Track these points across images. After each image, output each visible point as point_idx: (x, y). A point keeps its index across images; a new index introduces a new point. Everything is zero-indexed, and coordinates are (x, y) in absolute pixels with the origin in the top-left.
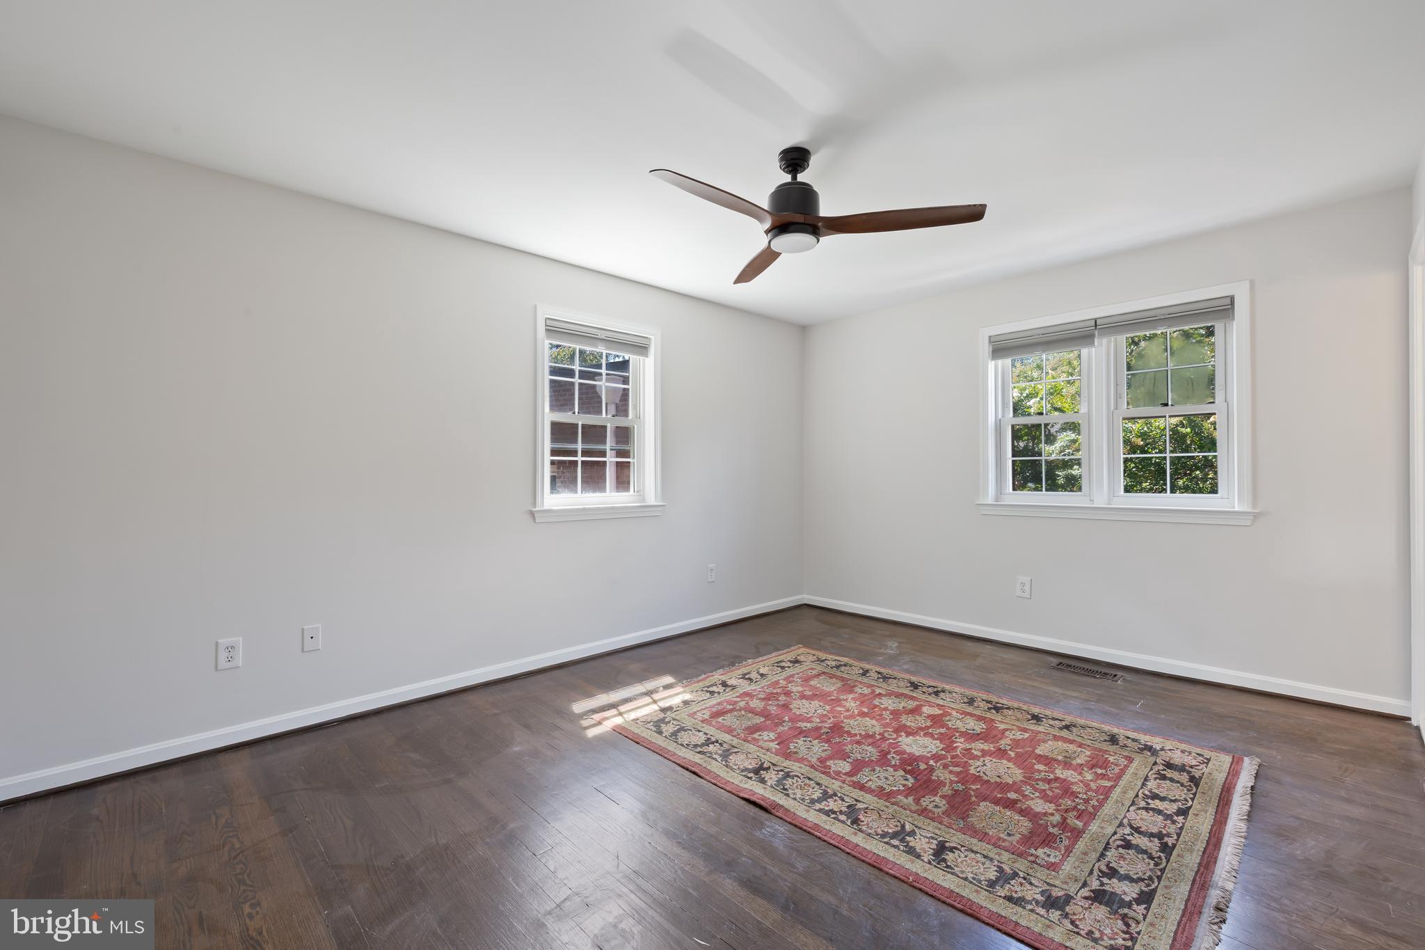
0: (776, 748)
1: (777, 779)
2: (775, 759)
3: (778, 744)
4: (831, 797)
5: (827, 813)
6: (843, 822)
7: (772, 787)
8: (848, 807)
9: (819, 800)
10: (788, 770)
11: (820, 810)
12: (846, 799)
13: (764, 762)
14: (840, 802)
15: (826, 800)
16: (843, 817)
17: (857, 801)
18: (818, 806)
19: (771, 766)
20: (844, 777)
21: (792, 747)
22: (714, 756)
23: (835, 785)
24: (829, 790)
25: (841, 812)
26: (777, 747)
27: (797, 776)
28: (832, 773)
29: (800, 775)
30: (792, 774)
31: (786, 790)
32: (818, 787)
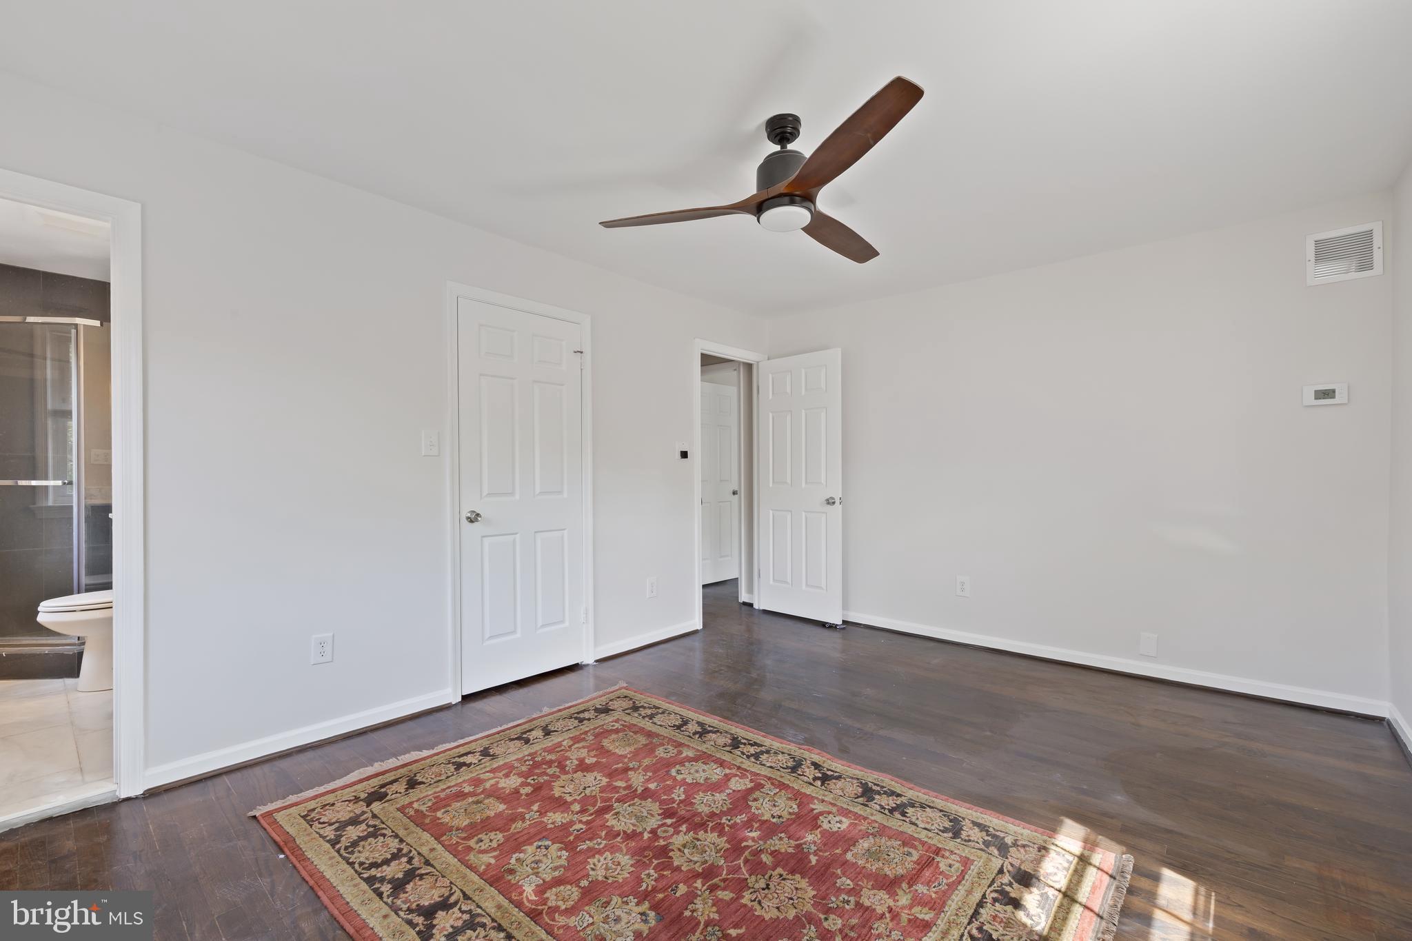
0: (815, 804)
1: (803, 767)
2: (808, 790)
3: (814, 809)
4: (752, 755)
5: (755, 744)
6: (744, 739)
7: (805, 759)
8: (739, 747)
9: (762, 753)
10: (793, 775)
11: (762, 746)
12: (739, 753)
13: (821, 786)
14: (745, 751)
15: (756, 753)
16: (743, 741)
17: (731, 752)
18: (763, 749)
19: (811, 781)
20: (738, 773)
21: (795, 806)
22: (878, 788)
23: (747, 764)
24: (753, 760)
25: (745, 744)
26: (812, 806)
27: (784, 768)
28: (749, 776)
29: (781, 769)
30: (790, 770)
31: (791, 758)
32: (763, 763)
